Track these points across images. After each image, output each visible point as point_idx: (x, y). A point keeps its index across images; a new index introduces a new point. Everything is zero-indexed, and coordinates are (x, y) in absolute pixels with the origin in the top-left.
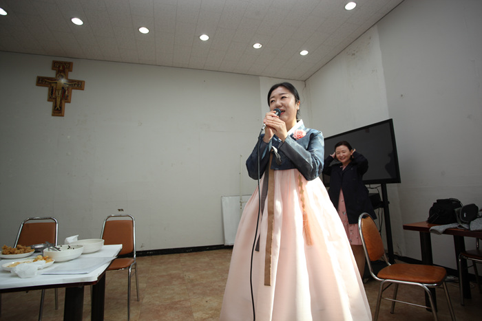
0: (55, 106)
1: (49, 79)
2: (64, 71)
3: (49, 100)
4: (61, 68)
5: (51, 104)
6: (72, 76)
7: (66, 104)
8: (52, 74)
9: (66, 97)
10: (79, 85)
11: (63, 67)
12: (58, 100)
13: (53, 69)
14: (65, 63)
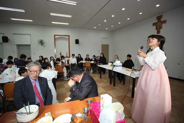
0: (157, 31)
1: (155, 23)
2: (160, 19)
3: (156, 29)
4: (159, 18)
5: (156, 30)
6: (162, 20)
7: (161, 29)
8: (156, 21)
9: (161, 28)
10: (165, 22)
11: (160, 18)
12: (158, 29)
13: (157, 19)
14: (160, 16)
